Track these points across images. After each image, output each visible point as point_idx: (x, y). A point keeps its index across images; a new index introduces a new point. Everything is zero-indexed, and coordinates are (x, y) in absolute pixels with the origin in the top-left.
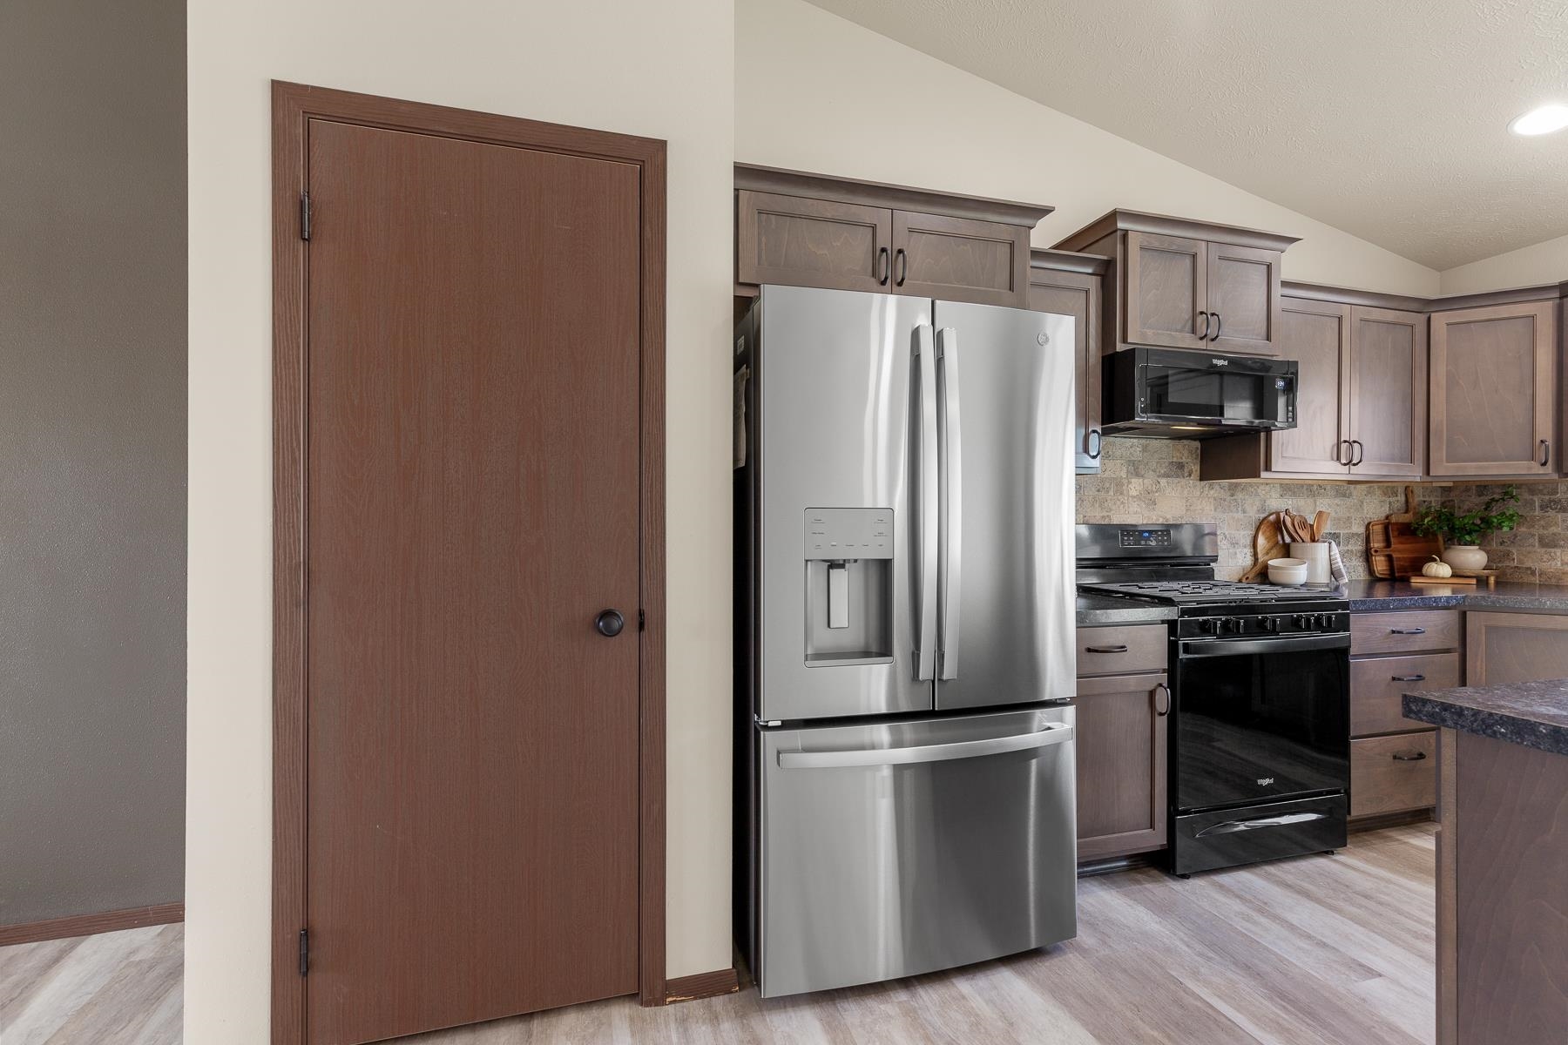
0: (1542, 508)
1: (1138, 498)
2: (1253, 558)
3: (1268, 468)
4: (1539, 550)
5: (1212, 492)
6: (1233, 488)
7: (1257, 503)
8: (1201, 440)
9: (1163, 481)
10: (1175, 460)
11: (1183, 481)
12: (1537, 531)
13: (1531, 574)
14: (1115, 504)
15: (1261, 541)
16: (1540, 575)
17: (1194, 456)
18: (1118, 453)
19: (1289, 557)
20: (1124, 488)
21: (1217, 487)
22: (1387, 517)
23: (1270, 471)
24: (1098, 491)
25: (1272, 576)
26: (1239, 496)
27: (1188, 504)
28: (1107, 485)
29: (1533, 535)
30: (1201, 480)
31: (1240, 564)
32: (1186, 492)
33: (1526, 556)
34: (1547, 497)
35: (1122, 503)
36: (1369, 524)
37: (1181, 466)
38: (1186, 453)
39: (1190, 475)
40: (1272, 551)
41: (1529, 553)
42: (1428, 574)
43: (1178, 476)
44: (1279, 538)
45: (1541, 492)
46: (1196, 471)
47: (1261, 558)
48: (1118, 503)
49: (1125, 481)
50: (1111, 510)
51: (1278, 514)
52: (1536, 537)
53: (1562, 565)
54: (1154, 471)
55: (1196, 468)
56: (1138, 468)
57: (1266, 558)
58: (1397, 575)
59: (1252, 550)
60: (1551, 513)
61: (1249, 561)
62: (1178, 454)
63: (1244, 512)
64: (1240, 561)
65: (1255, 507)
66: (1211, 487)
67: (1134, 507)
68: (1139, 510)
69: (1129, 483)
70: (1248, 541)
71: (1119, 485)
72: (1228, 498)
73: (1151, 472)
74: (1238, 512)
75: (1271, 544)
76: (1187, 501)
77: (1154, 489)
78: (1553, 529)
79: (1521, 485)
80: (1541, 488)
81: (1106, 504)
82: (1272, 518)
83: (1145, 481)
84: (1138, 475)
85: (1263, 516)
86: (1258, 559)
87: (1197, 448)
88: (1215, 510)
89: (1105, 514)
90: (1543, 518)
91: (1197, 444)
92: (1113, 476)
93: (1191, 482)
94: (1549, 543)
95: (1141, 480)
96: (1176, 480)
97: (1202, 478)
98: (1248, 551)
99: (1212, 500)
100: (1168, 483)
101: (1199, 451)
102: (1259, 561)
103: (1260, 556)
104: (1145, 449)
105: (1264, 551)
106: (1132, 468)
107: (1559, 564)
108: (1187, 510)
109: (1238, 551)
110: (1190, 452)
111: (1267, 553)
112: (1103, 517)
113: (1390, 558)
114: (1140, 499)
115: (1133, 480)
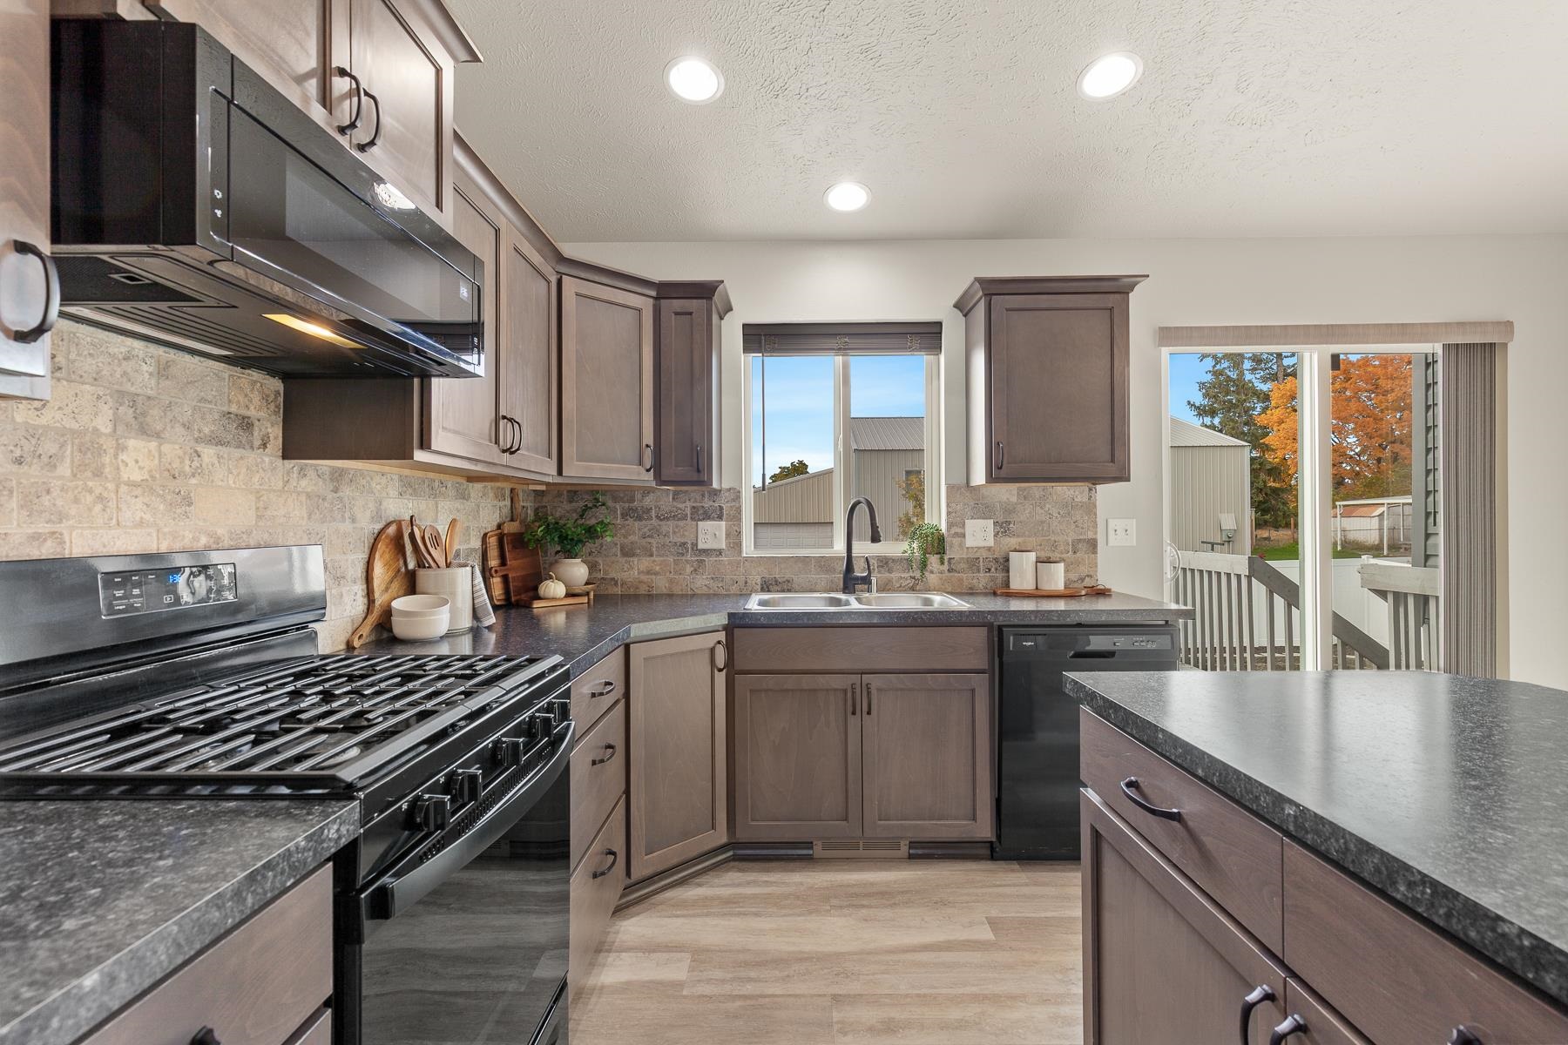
0: (624, 516)
1: (145, 486)
2: (366, 601)
3: (425, 444)
4: (620, 560)
5: (304, 483)
6: (337, 477)
7: (371, 505)
8: (286, 377)
9: (209, 453)
10: (234, 409)
11: (252, 457)
12: (619, 540)
13: (615, 584)
14: (76, 501)
15: (379, 570)
16: (622, 585)
17: (272, 406)
18: (88, 366)
19: (415, 594)
20: (107, 459)
21: (311, 474)
22: (499, 527)
23: (429, 447)
24: (19, 461)
25: (400, 628)
26: (346, 492)
27: (261, 504)
28: (49, 447)
29: (616, 544)
30: (284, 457)
31: (347, 613)
32: (256, 479)
33: (610, 567)
34: (627, 505)
35: (100, 498)
36: (485, 535)
37: (246, 424)
38: (256, 398)
39: (264, 446)
40: (393, 585)
41: (613, 563)
42: (547, 595)
43: (240, 446)
44: (401, 562)
45: (622, 500)
46: (276, 438)
47: (380, 599)
48: (89, 498)
49: (109, 444)
50: (62, 517)
51: (399, 523)
52: (619, 546)
53: (639, 573)
54: (187, 426)
55: (276, 432)
56: (144, 414)
57: (386, 597)
58: (513, 599)
59: (365, 586)
60: (630, 521)
61: (360, 605)
62: (241, 399)
63: (354, 521)
64: (348, 608)
65: (368, 514)
66: (302, 473)
67: (135, 509)
68: (147, 517)
69: (121, 448)
70: (359, 571)
71: (88, 449)
72: (330, 496)
73: (179, 429)
74: (344, 521)
75: (391, 574)
76: (258, 498)
77: (187, 468)
78: (632, 538)
79: (606, 491)
80: (622, 495)
81: (46, 500)
82: (392, 530)
83: (166, 448)
84: (144, 431)
85: (378, 527)
86: (374, 601)
87: (278, 393)
88: (309, 518)
89: (43, 528)
90: (624, 526)
91: (276, 385)
92: (70, 424)
93: (267, 459)
94: (628, 552)
95: (153, 445)
96: (238, 453)
97: (287, 455)
98: (359, 589)
99: (303, 498)
100: (219, 457)
101: (281, 399)
102: (378, 603)
103: (377, 595)
104: (163, 371)
105: (383, 586)
106: (126, 412)
107: (636, 574)
108: (259, 517)
109: (344, 590)
110: (265, 398)
111: (387, 589)
112: (35, 537)
113: (505, 579)
114: (152, 490)
115: (132, 443)
